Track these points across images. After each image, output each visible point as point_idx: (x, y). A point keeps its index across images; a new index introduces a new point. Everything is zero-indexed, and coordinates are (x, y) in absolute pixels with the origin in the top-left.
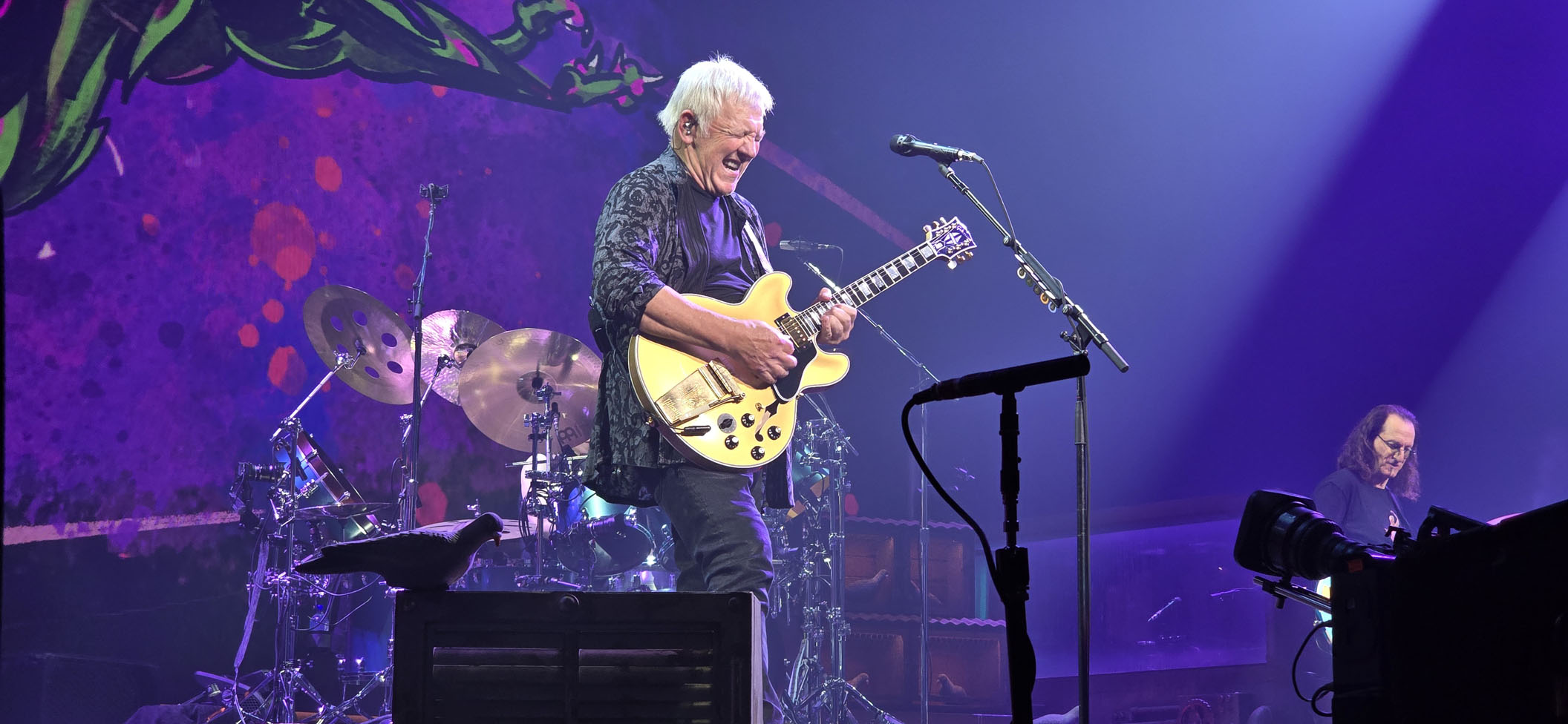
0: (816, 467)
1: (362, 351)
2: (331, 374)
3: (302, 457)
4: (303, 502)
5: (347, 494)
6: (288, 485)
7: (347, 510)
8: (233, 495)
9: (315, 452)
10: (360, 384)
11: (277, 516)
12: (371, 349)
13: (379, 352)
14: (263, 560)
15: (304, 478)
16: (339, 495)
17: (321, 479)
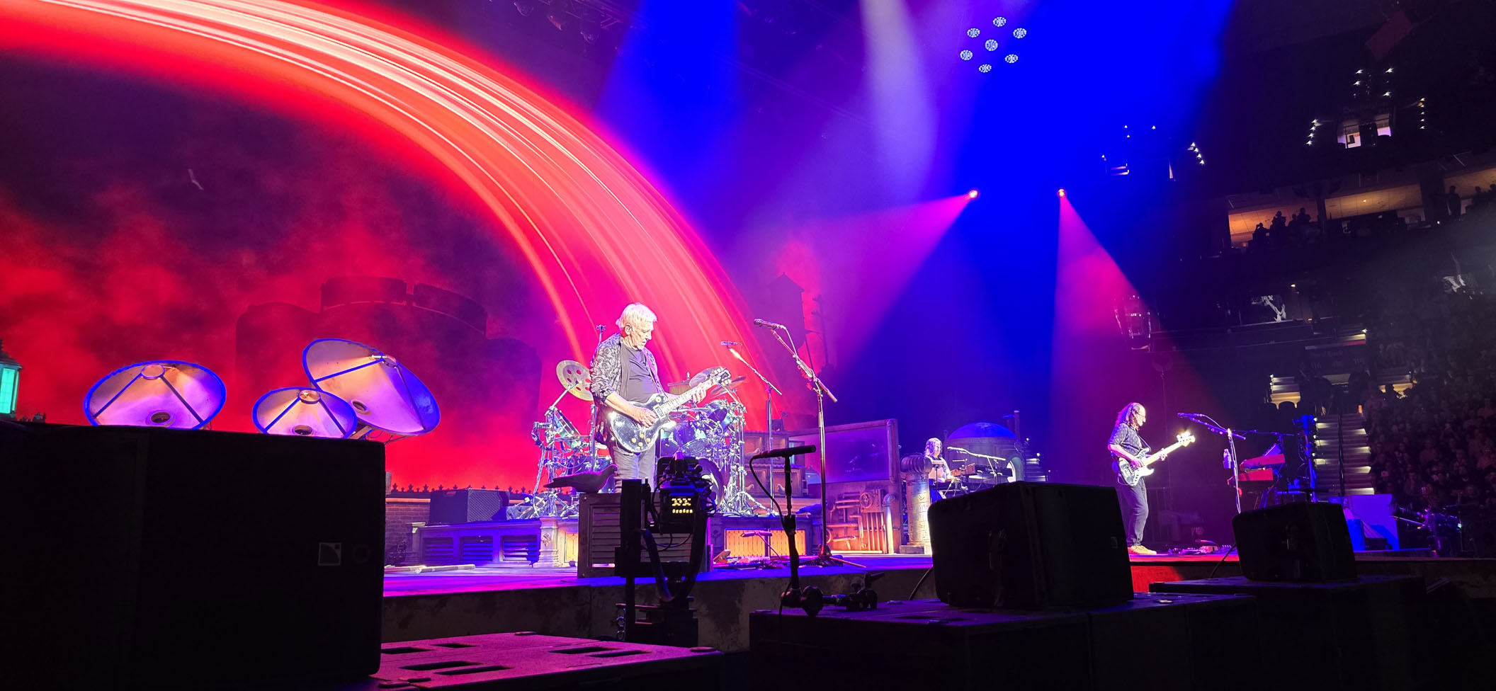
0: (734, 419)
1: (577, 382)
2: (566, 391)
3: (557, 419)
4: (557, 436)
5: (573, 432)
6: (552, 430)
7: (574, 438)
8: (533, 434)
9: (561, 417)
10: (577, 394)
11: (548, 442)
12: (580, 382)
13: (583, 383)
14: (543, 458)
15: (557, 427)
16: (570, 433)
17: (564, 427)
